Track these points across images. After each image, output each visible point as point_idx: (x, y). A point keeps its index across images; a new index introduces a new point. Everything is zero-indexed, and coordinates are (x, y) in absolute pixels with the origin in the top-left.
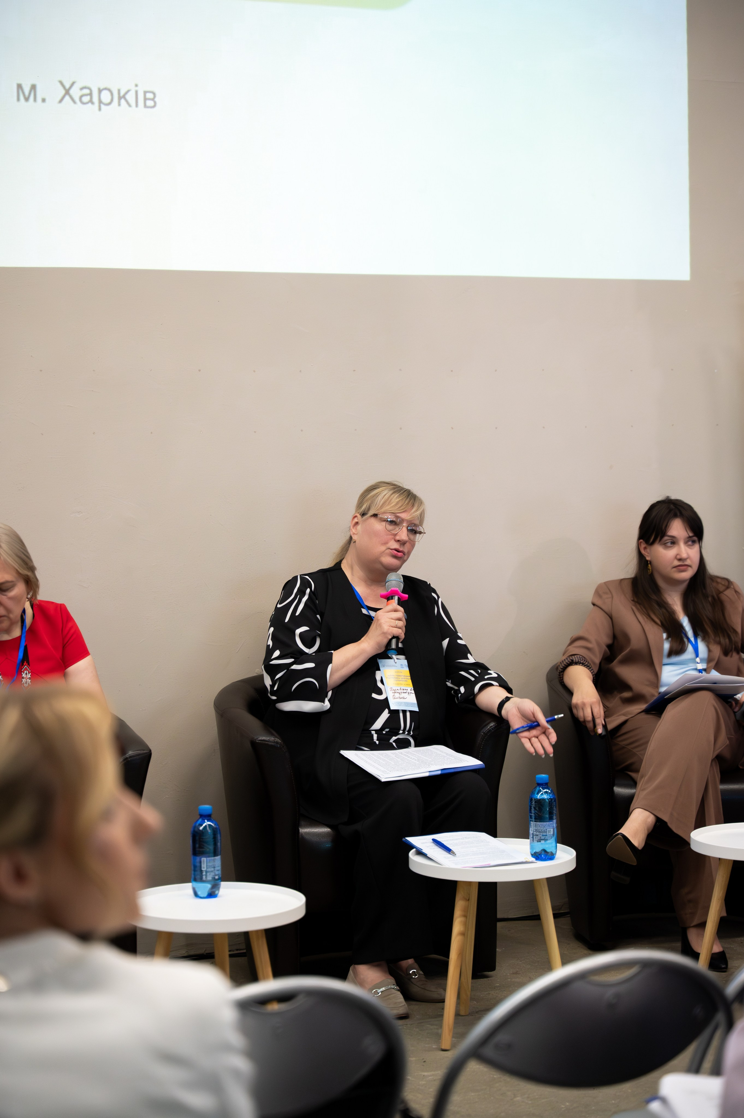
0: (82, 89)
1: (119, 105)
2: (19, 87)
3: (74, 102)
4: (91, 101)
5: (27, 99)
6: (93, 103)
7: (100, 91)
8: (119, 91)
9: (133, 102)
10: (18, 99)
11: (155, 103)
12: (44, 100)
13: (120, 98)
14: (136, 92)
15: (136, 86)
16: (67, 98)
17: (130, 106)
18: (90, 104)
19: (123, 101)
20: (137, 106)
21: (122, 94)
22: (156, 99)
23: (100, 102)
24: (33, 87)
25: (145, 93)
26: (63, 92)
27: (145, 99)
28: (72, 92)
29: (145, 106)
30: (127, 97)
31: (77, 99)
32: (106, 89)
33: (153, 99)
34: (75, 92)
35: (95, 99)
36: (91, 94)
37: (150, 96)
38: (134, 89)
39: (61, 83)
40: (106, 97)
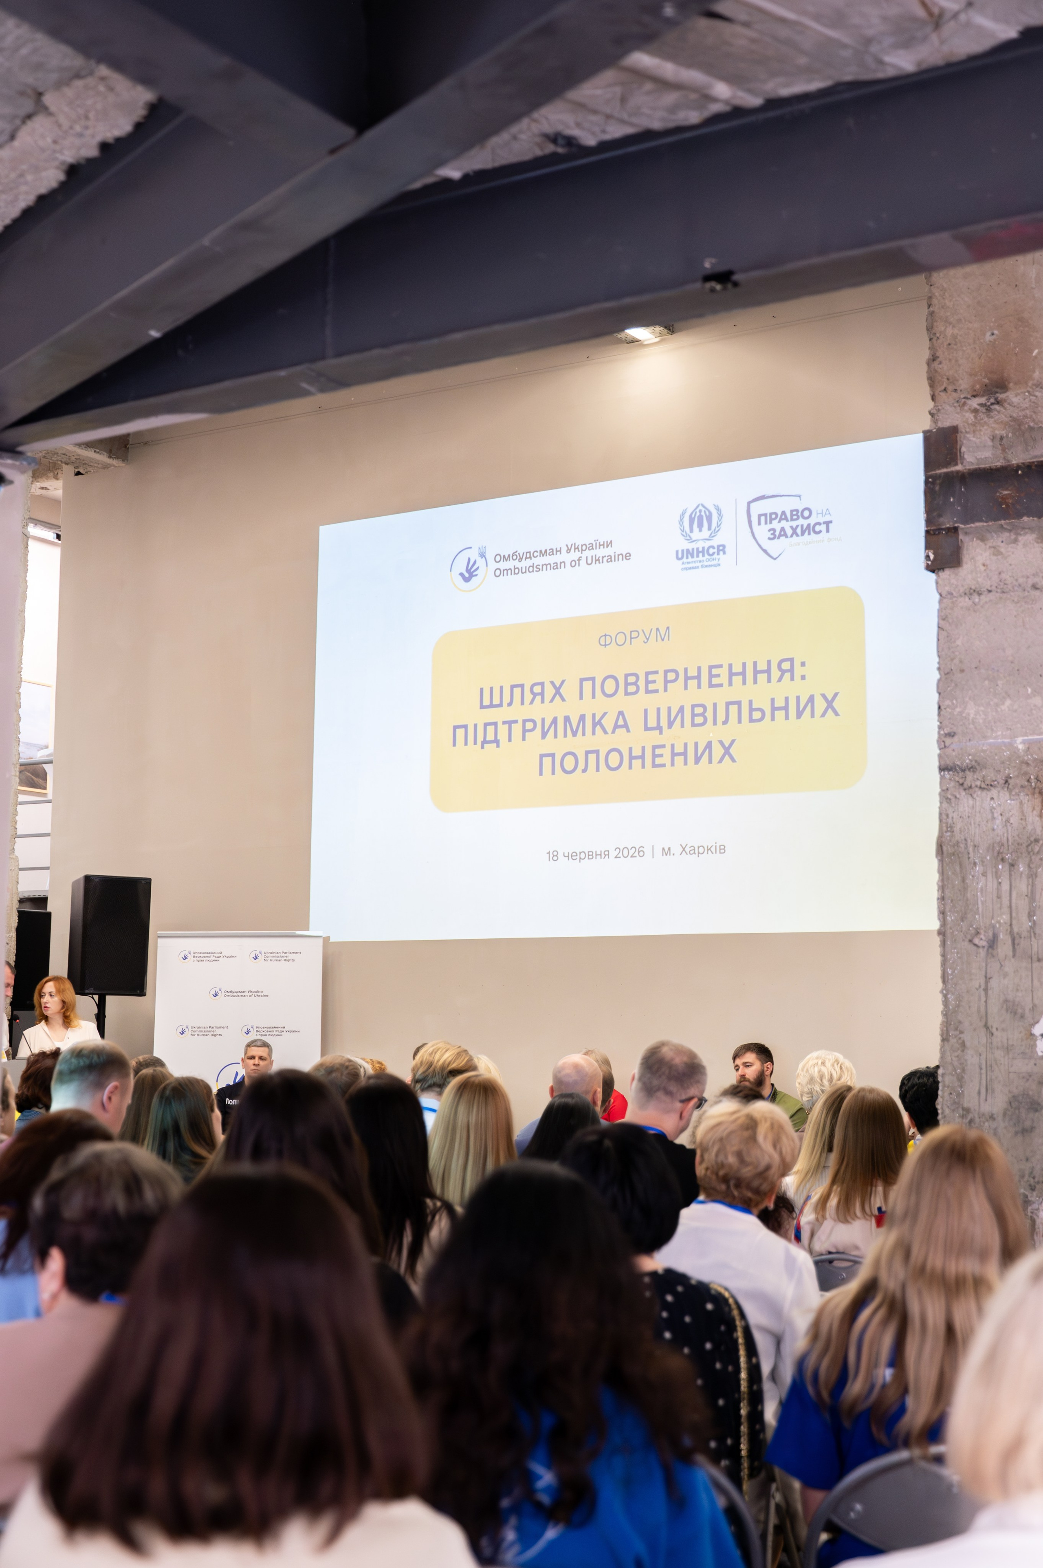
0: (690, 847)
1: (708, 853)
2: (663, 849)
3: (687, 854)
4: (694, 853)
5: (666, 855)
6: (695, 854)
7: (699, 847)
8: (708, 847)
9: (714, 852)
10: (663, 855)
11: (725, 851)
12: (673, 854)
13: (708, 850)
14: (716, 846)
15: (716, 843)
16: (684, 852)
17: (713, 853)
18: (694, 854)
19: (709, 851)
20: (716, 853)
21: (709, 848)
22: (725, 849)
23: (699, 853)
24: (669, 849)
25: (720, 846)
26: (682, 849)
27: (720, 849)
28: (686, 849)
29: (720, 853)
30: (711, 849)
31: (688, 853)
32: (701, 846)
33: (724, 849)
34: (687, 849)
35: (696, 852)
36: (694, 850)
37: (722, 847)
38: (715, 845)
39: (681, 845)
40: (701, 850)
